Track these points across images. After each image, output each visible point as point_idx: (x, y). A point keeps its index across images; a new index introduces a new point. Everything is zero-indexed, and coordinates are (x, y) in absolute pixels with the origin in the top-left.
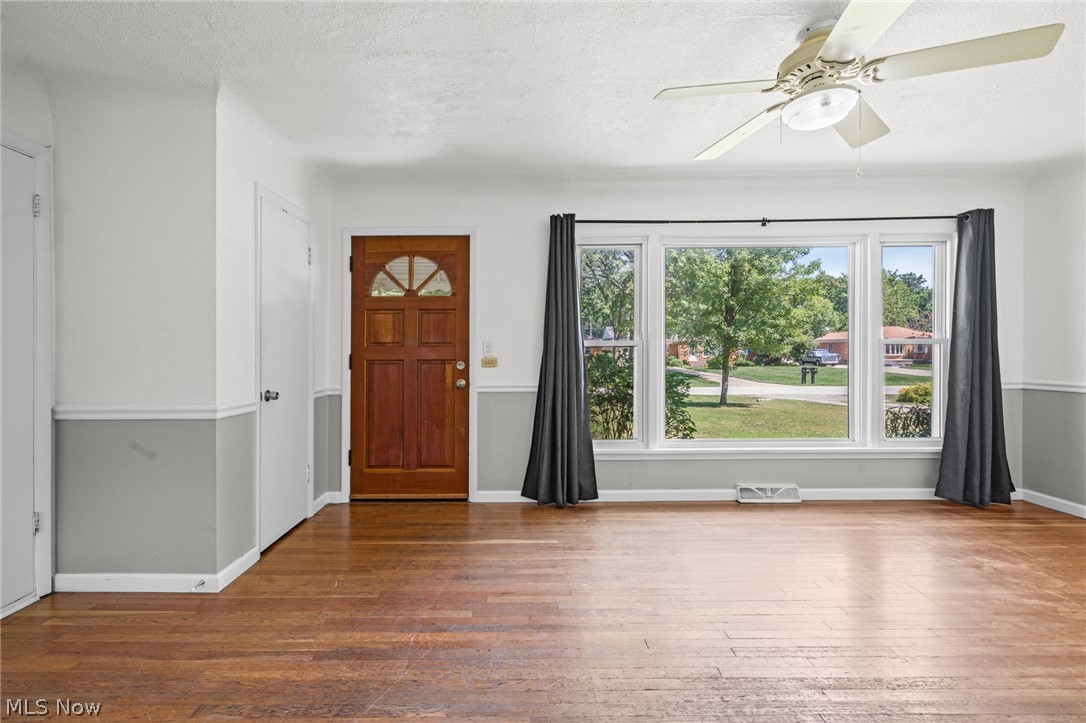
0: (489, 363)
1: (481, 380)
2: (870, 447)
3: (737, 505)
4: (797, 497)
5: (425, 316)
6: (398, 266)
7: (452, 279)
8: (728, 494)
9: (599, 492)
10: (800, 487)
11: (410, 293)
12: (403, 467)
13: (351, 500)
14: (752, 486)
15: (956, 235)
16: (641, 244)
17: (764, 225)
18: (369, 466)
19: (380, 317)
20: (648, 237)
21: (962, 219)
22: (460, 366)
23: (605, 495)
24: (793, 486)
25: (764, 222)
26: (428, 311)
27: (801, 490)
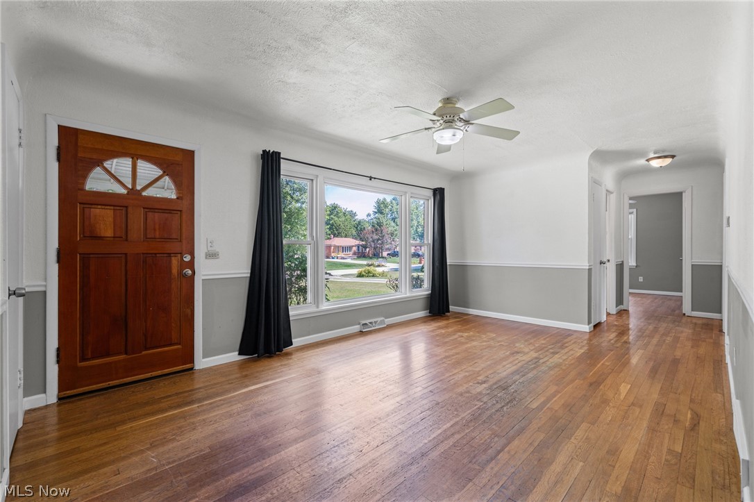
0: (212, 255)
1: (204, 270)
2: (408, 295)
3: (361, 333)
4: (385, 324)
5: (150, 215)
6: (121, 166)
7: (178, 185)
8: (356, 328)
9: (293, 340)
10: (386, 318)
11: (133, 192)
12: (126, 354)
13: (59, 399)
14: (367, 322)
15: (432, 197)
16: (312, 180)
17: (371, 179)
18: (83, 359)
19: (96, 211)
20: (317, 176)
21: (435, 191)
22: (187, 258)
23: (297, 342)
24: (382, 318)
25: (371, 178)
26: (153, 210)
27: (386, 320)
